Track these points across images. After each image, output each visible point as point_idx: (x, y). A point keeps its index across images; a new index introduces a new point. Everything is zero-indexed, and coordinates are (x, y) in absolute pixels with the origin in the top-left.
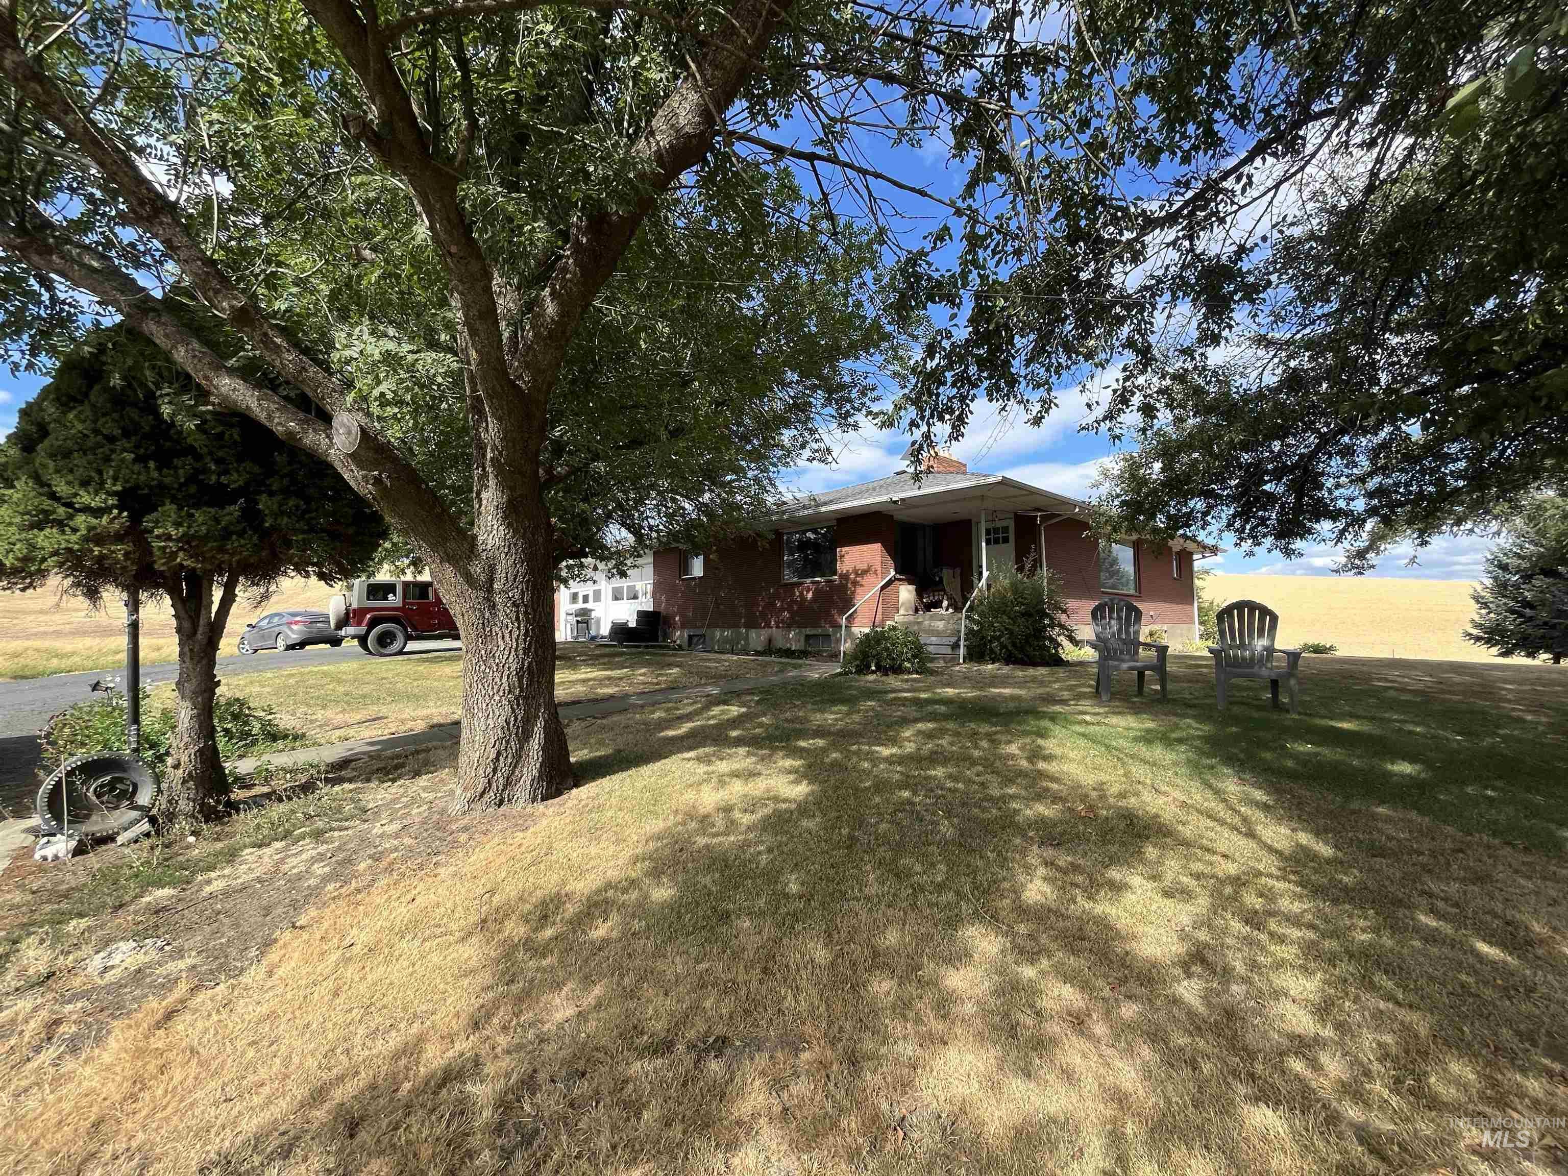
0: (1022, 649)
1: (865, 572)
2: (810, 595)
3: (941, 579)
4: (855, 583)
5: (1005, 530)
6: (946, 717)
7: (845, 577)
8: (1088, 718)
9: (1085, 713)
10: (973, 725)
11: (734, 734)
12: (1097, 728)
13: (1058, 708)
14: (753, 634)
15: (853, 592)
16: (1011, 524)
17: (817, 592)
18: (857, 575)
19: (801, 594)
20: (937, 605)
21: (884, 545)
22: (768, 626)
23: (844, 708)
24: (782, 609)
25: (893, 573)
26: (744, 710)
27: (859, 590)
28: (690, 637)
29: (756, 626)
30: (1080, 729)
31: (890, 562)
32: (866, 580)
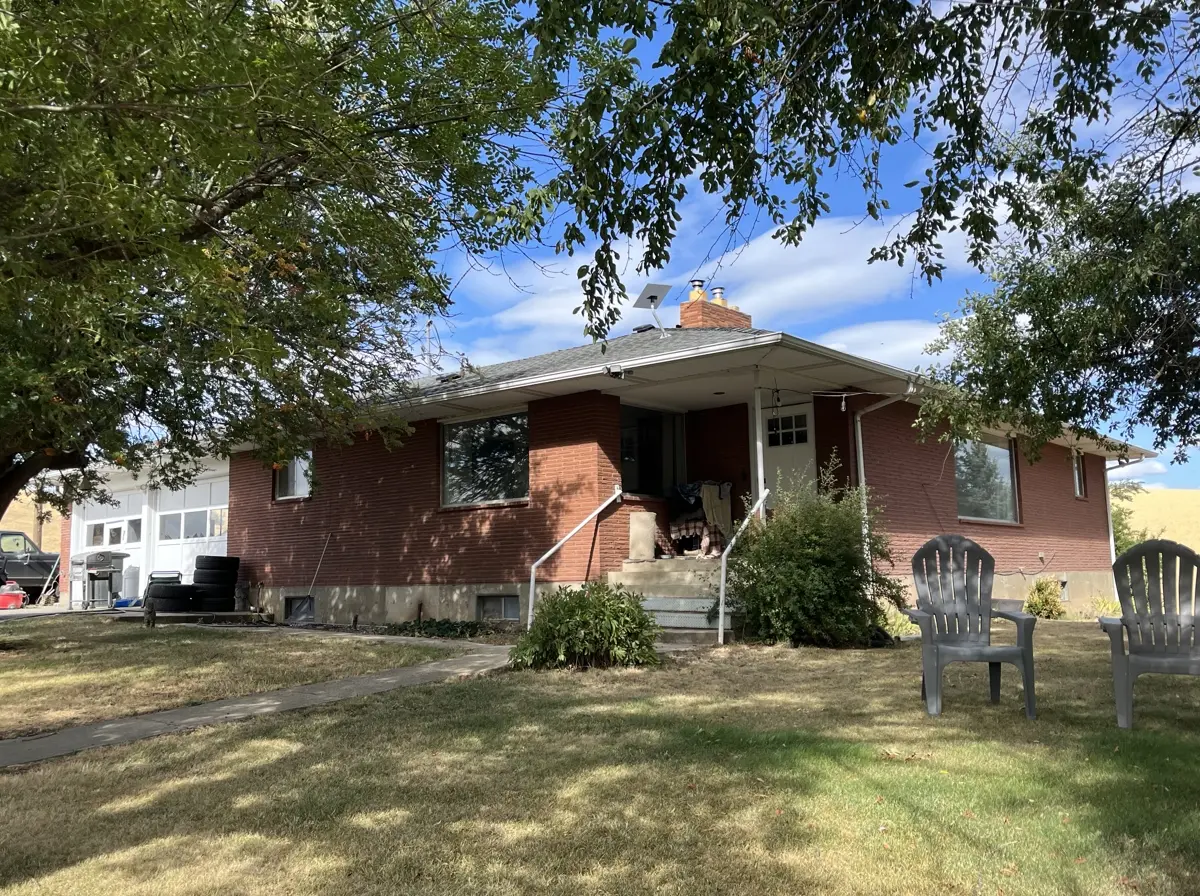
0: (817, 620)
1: (574, 488)
2: (485, 529)
3: (699, 501)
4: (558, 507)
5: (801, 420)
6: (652, 754)
7: (541, 497)
8: (894, 750)
9: (891, 740)
10: (693, 769)
11: (243, 802)
12: (904, 770)
13: (849, 732)
14: (393, 594)
15: (555, 524)
16: (808, 410)
17: (497, 525)
18: (561, 493)
19: (472, 526)
20: (692, 543)
21: (603, 445)
22: (417, 581)
23: (476, 741)
24: (440, 554)
25: (618, 492)
26: (296, 747)
27: (564, 519)
28: (289, 602)
29: (400, 582)
30: (875, 773)
31: (615, 474)
32: (574, 502)
